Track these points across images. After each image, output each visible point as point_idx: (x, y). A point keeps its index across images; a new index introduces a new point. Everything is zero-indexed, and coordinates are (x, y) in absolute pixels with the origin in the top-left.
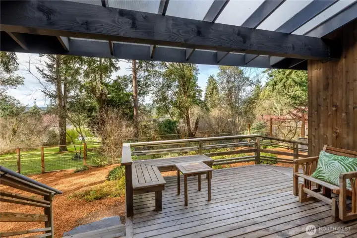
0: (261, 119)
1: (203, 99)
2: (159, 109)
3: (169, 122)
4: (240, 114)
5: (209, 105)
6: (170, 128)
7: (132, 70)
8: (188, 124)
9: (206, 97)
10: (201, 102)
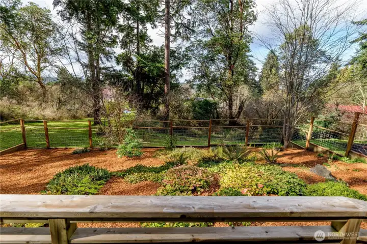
0: (334, 109)
1: (257, 79)
2: (200, 87)
3: (207, 103)
4: (302, 99)
5: (263, 86)
6: (206, 110)
7: (164, 35)
8: (230, 107)
9: (261, 77)
10: (255, 82)
